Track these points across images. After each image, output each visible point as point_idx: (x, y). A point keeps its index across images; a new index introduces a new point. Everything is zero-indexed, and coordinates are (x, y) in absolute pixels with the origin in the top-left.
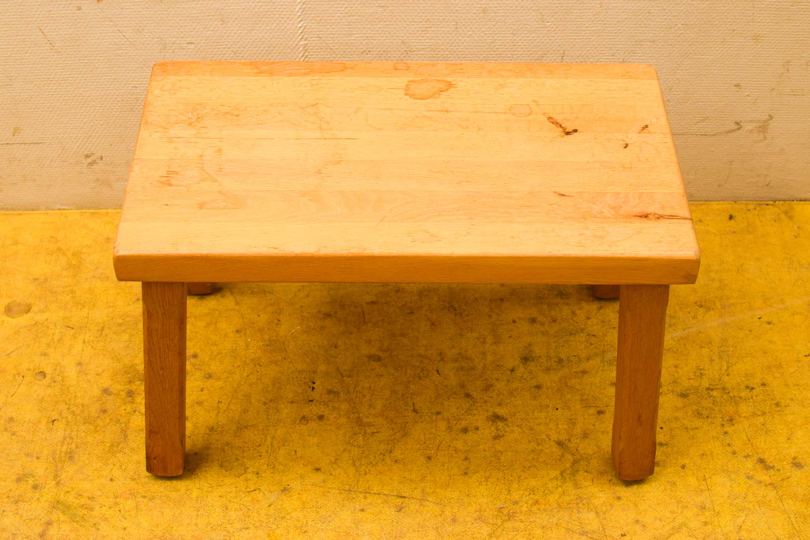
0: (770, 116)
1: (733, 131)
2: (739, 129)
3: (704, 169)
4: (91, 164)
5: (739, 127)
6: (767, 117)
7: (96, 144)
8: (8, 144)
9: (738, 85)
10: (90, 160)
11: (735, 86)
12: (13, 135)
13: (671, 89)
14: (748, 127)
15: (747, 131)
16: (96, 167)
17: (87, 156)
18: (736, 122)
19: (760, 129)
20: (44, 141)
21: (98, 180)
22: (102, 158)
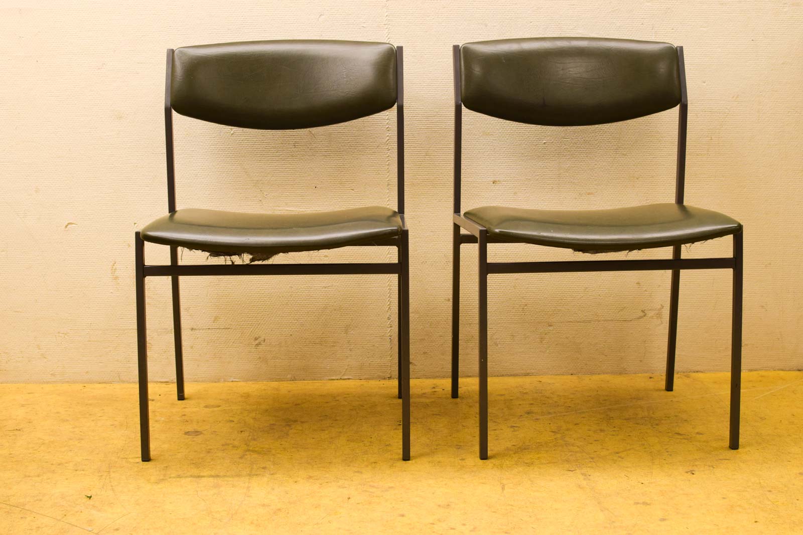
0: (661, 305)
1: (641, 317)
2: (645, 316)
3: (629, 347)
4: (257, 345)
5: (644, 314)
6: (660, 306)
7: (262, 330)
8: (209, 329)
9: (638, 283)
10: (257, 342)
11: (637, 283)
12: (214, 322)
13: (600, 287)
14: (650, 314)
15: (650, 317)
16: (260, 347)
17: (256, 339)
18: (642, 311)
19: (658, 316)
20: (232, 327)
21: (260, 358)
22: (264, 340)
